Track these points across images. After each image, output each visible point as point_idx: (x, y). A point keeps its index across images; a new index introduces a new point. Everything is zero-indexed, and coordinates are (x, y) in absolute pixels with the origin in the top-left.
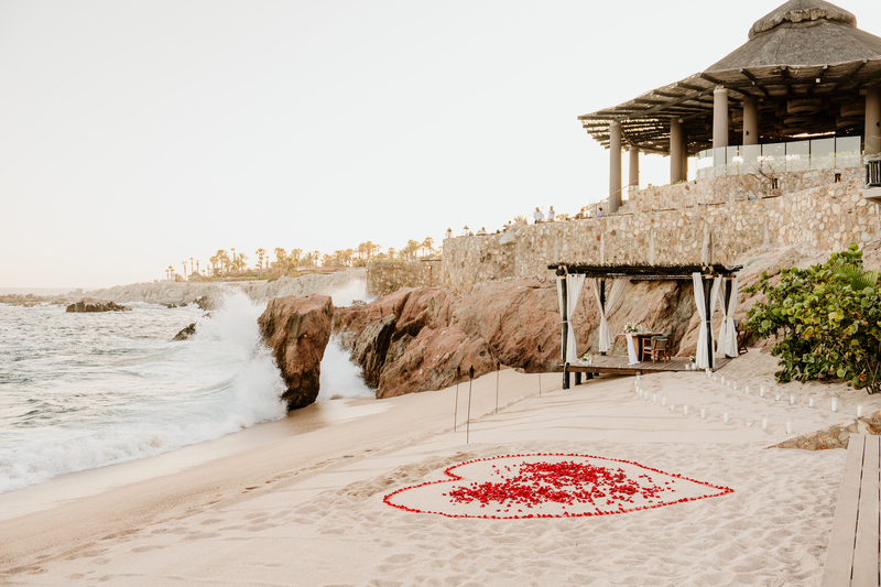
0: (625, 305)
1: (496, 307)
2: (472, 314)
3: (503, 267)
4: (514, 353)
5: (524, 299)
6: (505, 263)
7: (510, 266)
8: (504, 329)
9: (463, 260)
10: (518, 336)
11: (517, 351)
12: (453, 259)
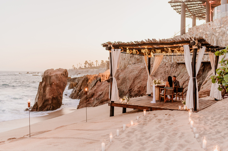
0: (181, 74)
1: (133, 74)
2: (124, 77)
3: (138, 60)
4: (136, 92)
5: (143, 71)
6: (139, 58)
7: (141, 59)
8: (135, 83)
9: (124, 57)
10: (139, 85)
11: (138, 91)
12: (122, 57)
